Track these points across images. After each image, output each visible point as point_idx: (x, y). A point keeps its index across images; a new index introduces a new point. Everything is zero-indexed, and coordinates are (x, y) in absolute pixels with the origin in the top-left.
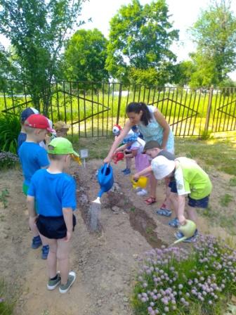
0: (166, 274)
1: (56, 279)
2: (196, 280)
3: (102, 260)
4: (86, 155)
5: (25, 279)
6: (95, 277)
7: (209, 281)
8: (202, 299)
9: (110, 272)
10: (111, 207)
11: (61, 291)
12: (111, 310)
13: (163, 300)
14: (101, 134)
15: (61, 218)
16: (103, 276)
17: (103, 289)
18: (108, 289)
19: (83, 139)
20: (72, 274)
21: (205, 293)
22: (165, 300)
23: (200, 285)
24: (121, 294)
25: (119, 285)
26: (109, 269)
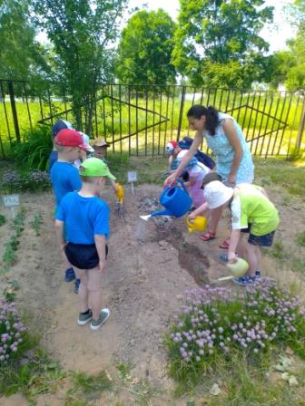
0: (206, 315)
1: (87, 314)
2: (241, 325)
3: (140, 298)
4: (135, 179)
5: (54, 312)
6: (130, 315)
7: (257, 327)
8: (246, 345)
9: (148, 312)
10: (158, 241)
11: (93, 327)
12: (144, 351)
13: (198, 341)
14: (156, 152)
15: (93, 246)
16: (140, 315)
17: (138, 329)
18: (144, 329)
19: (135, 158)
20: (106, 310)
21: (248, 339)
22: (201, 343)
23: (244, 330)
24: (157, 335)
25: (156, 326)
26: (147, 308)
